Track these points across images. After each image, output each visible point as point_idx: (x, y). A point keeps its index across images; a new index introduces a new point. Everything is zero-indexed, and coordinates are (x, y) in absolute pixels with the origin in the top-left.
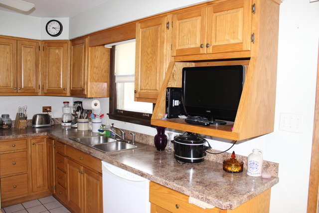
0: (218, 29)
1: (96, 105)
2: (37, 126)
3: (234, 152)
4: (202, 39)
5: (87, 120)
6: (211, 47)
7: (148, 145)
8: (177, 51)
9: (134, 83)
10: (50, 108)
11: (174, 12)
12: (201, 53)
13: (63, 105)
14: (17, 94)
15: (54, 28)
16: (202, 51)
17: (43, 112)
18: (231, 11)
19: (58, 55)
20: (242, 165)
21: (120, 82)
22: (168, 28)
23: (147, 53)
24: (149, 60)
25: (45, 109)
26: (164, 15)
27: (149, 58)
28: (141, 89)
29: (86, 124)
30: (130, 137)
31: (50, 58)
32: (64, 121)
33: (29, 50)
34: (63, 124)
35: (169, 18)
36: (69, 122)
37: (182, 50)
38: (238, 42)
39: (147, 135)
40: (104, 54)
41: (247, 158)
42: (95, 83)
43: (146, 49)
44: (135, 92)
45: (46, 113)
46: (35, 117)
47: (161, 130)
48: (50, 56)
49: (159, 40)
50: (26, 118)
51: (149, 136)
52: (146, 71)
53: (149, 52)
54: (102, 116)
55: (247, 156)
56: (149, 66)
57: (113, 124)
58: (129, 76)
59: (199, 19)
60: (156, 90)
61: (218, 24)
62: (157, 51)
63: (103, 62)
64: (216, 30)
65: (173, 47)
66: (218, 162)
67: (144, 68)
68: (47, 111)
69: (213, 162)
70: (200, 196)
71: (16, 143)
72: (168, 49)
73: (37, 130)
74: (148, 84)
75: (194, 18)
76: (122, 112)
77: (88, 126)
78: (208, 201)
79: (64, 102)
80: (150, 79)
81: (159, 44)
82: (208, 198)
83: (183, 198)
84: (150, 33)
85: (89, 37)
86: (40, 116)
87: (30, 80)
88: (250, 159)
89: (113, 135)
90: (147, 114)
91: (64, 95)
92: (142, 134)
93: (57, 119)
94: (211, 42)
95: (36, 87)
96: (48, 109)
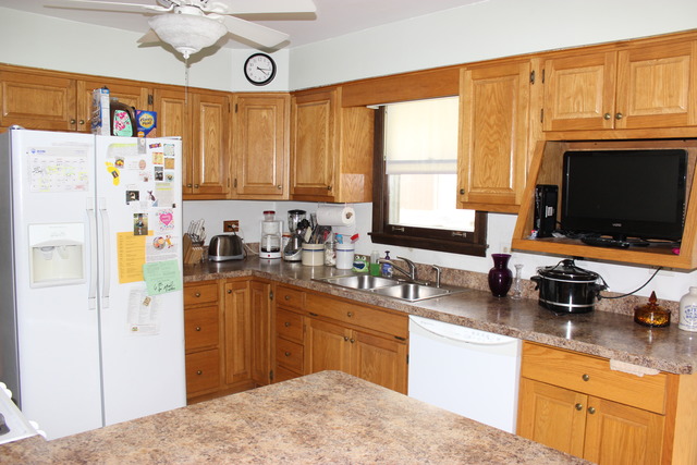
0: (638, 88)
1: (348, 216)
2: (218, 258)
3: (653, 294)
4: (606, 104)
5: (319, 246)
6: (625, 119)
7: (467, 288)
8: (554, 122)
9: (455, 176)
10: (236, 223)
11: (545, 56)
12: (605, 127)
13: (263, 217)
14: (192, 197)
15: (259, 70)
16: (605, 124)
17: (225, 231)
18: (666, 60)
19: (267, 122)
20: (668, 314)
21: (395, 174)
22: (532, 81)
23: (489, 124)
24: (491, 136)
25: (228, 226)
26: (525, 58)
27: (491, 132)
28: (474, 188)
29: (321, 253)
30: (423, 274)
31: (251, 128)
32: (269, 249)
33: (212, 111)
34: (264, 255)
35: (535, 64)
36: (275, 250)
37: (564, 122)
38: (678, 111)
39: (464, 271)
40: (365, 119)
41: (679, 303)
42: (350, 175)
43: (485, 117)
44: (461, 192)
45: (232, 233)
46: (214, 241)
47: (501, 260)
48: (251, 122)
49: (514, 103)
50: (203, 242)
51: (468, 272)
52: (486, 155)
53: (492, 122)
54: (355, 237)
55: (678, 299)
56: (492, 147)
57: (387, 252)
58: (420, 162)
59: (600, 70)
60: (509, 189)
61: (638, 80)
62: (510, 121)
63: (364, 134)
64: (635, 91)
65: (546, 116)
66: (616, 311)
67: (481, 151)
68: (234, 230)
69: (605, 313)
70: (633, 357)
71: (203, 289)
72: (533, 117)
73: (218, 265)
74: (489, 178)
75: (590, 68)
76: (403, 230)
77: (324, 257)
78: (649, 364)
79: (266, 213)
80: (493, 169)
81: (514, 110)
82: (647, 358)
83: (598, 363)
84: (493, 88)
85: (340, 89)
86: (223, 240)
87: (213, 169)
88: (685, 304)
89: (389, 273)
90: (462, 232)
91: (277, 198)
92: (453, 270)
93: (248, 244)
94: (625, 111)
95: (224, 183)
96: (234, 226)
